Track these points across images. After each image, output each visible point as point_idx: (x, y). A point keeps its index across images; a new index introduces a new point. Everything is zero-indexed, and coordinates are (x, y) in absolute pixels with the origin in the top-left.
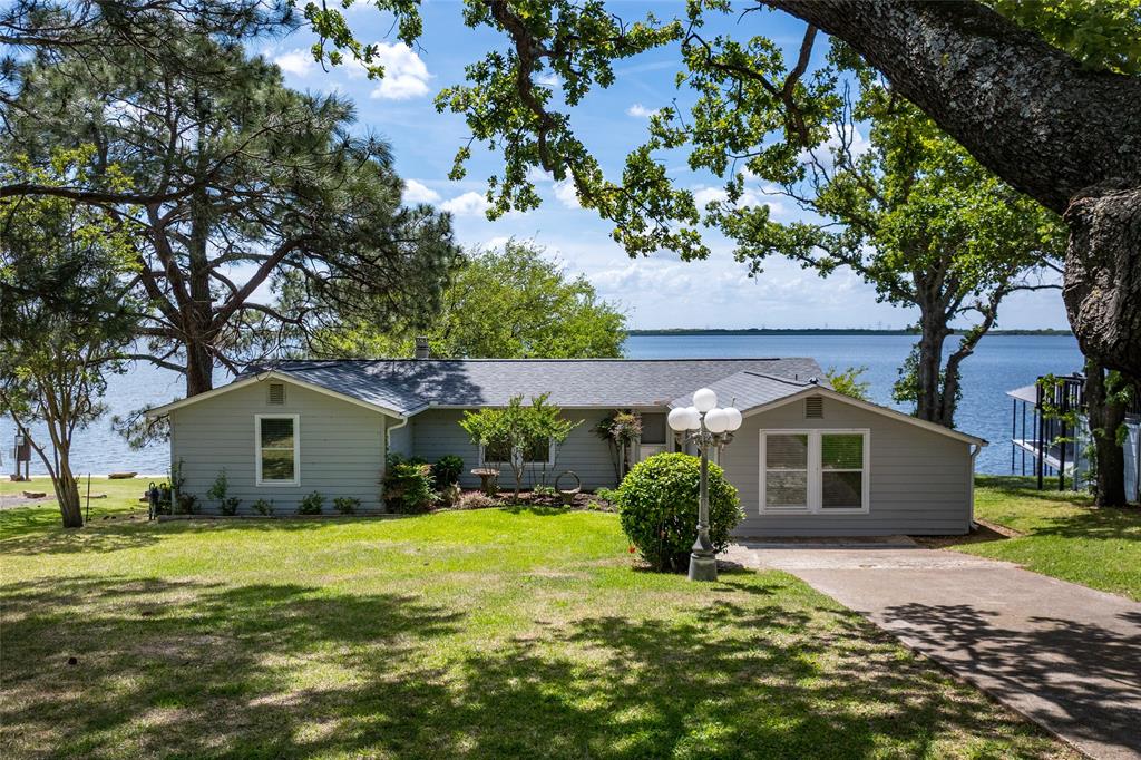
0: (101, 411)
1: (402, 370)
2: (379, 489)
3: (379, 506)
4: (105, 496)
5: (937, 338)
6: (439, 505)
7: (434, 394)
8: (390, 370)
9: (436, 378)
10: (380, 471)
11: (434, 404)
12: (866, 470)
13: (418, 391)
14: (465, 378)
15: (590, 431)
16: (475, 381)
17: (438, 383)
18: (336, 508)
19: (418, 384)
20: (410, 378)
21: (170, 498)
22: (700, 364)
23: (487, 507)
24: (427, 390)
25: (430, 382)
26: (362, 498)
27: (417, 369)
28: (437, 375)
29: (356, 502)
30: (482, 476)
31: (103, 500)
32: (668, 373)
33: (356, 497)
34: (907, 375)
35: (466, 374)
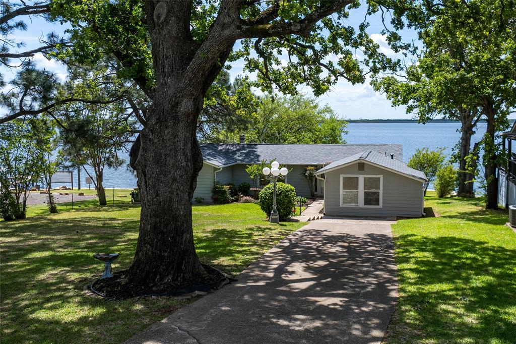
0: (123, 162)
1: (232, 148)
2: (211, 194)
3: (211, 201)
4: (126, 196)
5: (468, 135)
6: (233, 201)
7: (240, 158)
8: (227, 148)
9: (244, 151)
10: (211, 188)
11: (239, 162)
12: (381, 191)
13: (235, 157)
14: (255, 151)
15: (300, 174)
16: (258, 153)
17: (244, 153)
18: (196, 201)
19: (236, 154)
20: (234, 151)
21: (138, 196)
22: (352, 147)
23: (251, 202)
24: (239, 156)
25: (241, 153)
26: (205, 198)
27: (238, 148)
28: (245, 150)
29: (203, 199)
30: (254, 191)
31: (125, 198)
32: (337, 151)
33: (203, 197)
34: (457, 151)
35: (256, 150)
